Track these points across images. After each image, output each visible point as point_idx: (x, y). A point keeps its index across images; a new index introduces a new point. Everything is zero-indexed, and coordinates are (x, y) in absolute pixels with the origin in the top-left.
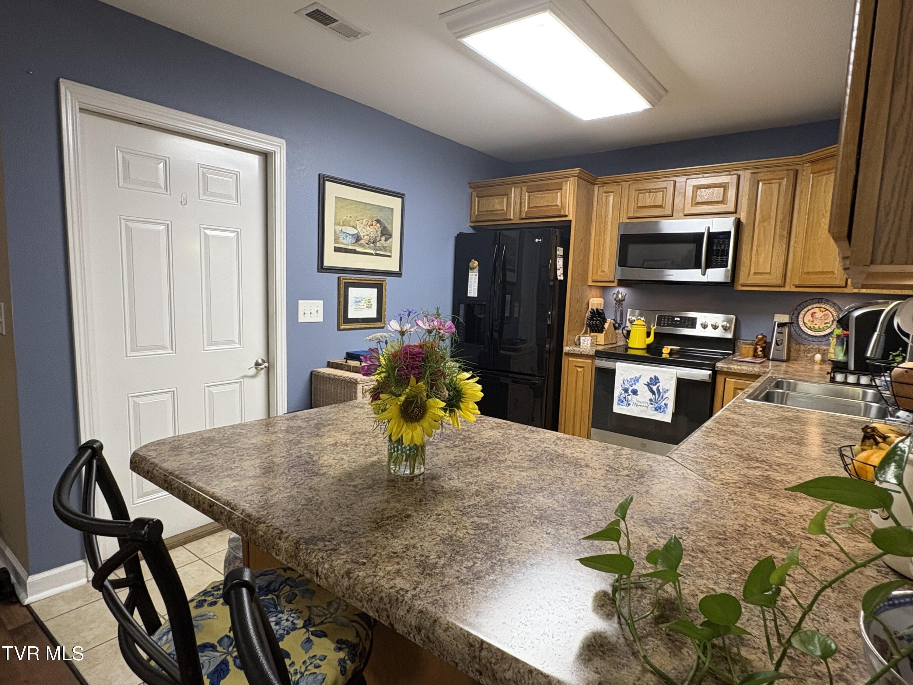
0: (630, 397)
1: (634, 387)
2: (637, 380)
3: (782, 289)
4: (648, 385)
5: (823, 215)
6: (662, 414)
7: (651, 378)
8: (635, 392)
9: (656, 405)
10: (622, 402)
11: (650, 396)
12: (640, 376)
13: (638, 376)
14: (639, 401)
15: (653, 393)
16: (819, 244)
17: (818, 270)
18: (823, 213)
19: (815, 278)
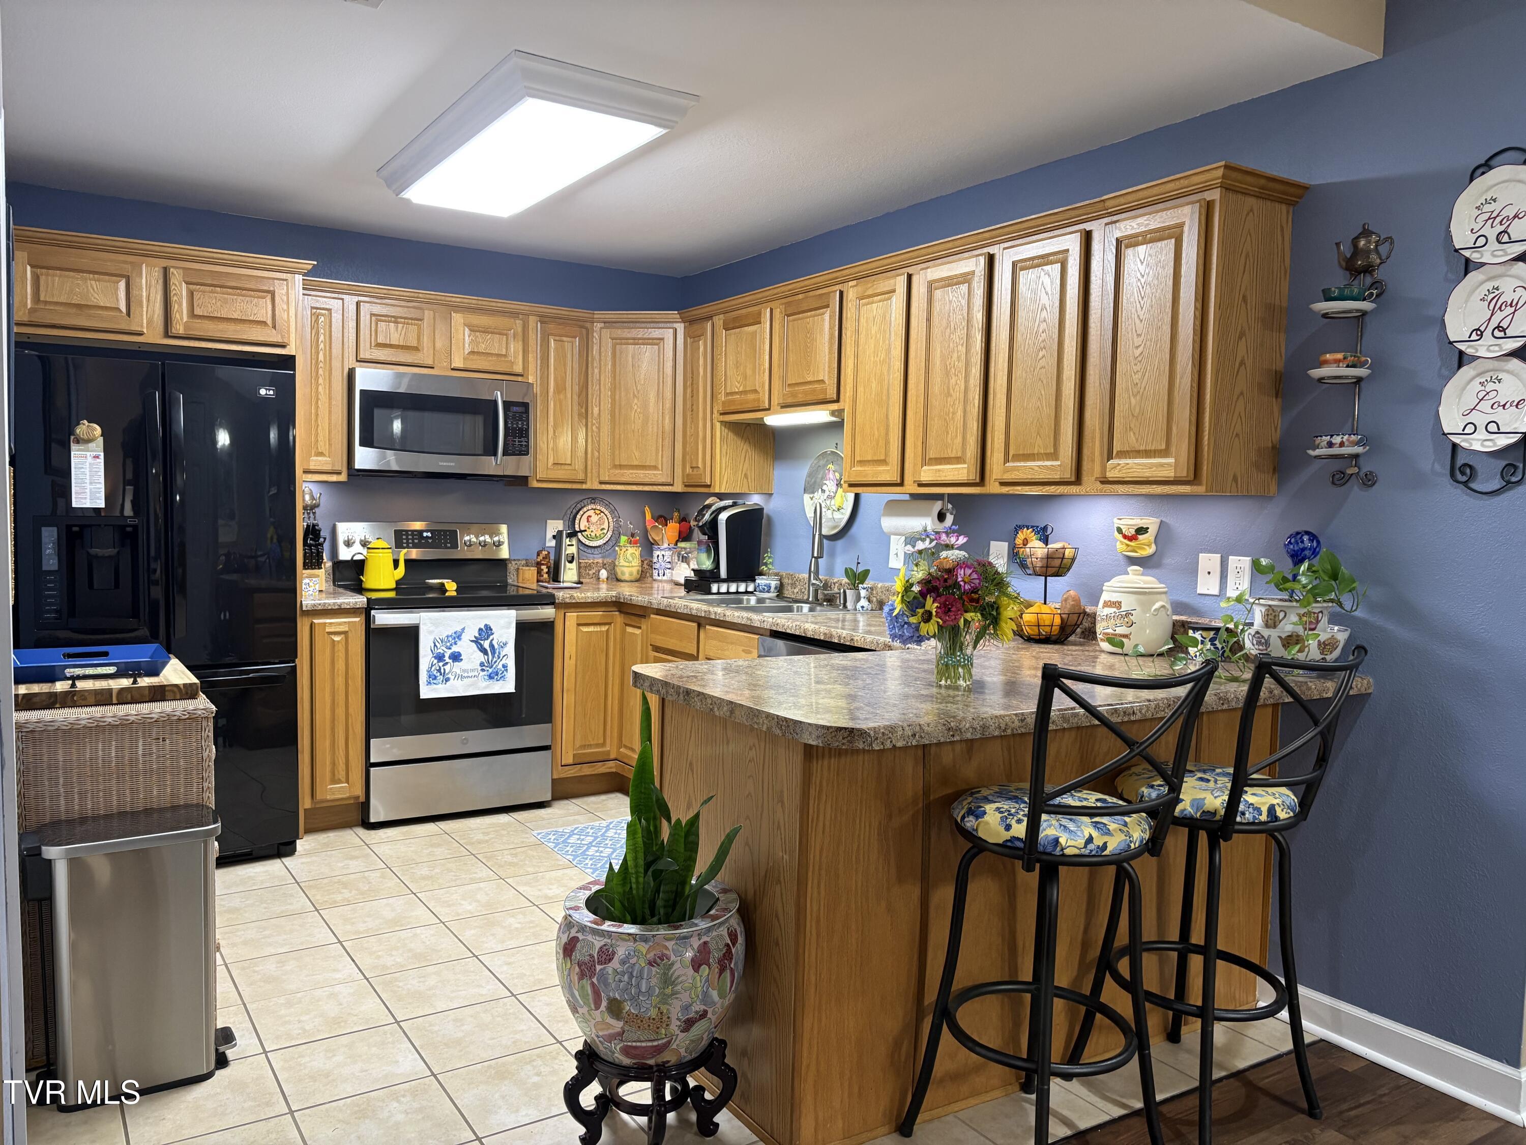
0: (447, 668)
1: (455, 649)
2: (458, 636)
3: (584, 487)
4: (476, 641)
5: (634, 396)
6: (501, 682)
7: (480, 629)
8: (456, 657)
9: (490, 670)
10: (435, 678)
11: (481, 657)
12: (463, 629)
13: (459, 629)
14: (464, 671)
15: (484, 652)
16: (633, 431)
17: (636, 463)
18: (634, 393)
19: (632, 474)
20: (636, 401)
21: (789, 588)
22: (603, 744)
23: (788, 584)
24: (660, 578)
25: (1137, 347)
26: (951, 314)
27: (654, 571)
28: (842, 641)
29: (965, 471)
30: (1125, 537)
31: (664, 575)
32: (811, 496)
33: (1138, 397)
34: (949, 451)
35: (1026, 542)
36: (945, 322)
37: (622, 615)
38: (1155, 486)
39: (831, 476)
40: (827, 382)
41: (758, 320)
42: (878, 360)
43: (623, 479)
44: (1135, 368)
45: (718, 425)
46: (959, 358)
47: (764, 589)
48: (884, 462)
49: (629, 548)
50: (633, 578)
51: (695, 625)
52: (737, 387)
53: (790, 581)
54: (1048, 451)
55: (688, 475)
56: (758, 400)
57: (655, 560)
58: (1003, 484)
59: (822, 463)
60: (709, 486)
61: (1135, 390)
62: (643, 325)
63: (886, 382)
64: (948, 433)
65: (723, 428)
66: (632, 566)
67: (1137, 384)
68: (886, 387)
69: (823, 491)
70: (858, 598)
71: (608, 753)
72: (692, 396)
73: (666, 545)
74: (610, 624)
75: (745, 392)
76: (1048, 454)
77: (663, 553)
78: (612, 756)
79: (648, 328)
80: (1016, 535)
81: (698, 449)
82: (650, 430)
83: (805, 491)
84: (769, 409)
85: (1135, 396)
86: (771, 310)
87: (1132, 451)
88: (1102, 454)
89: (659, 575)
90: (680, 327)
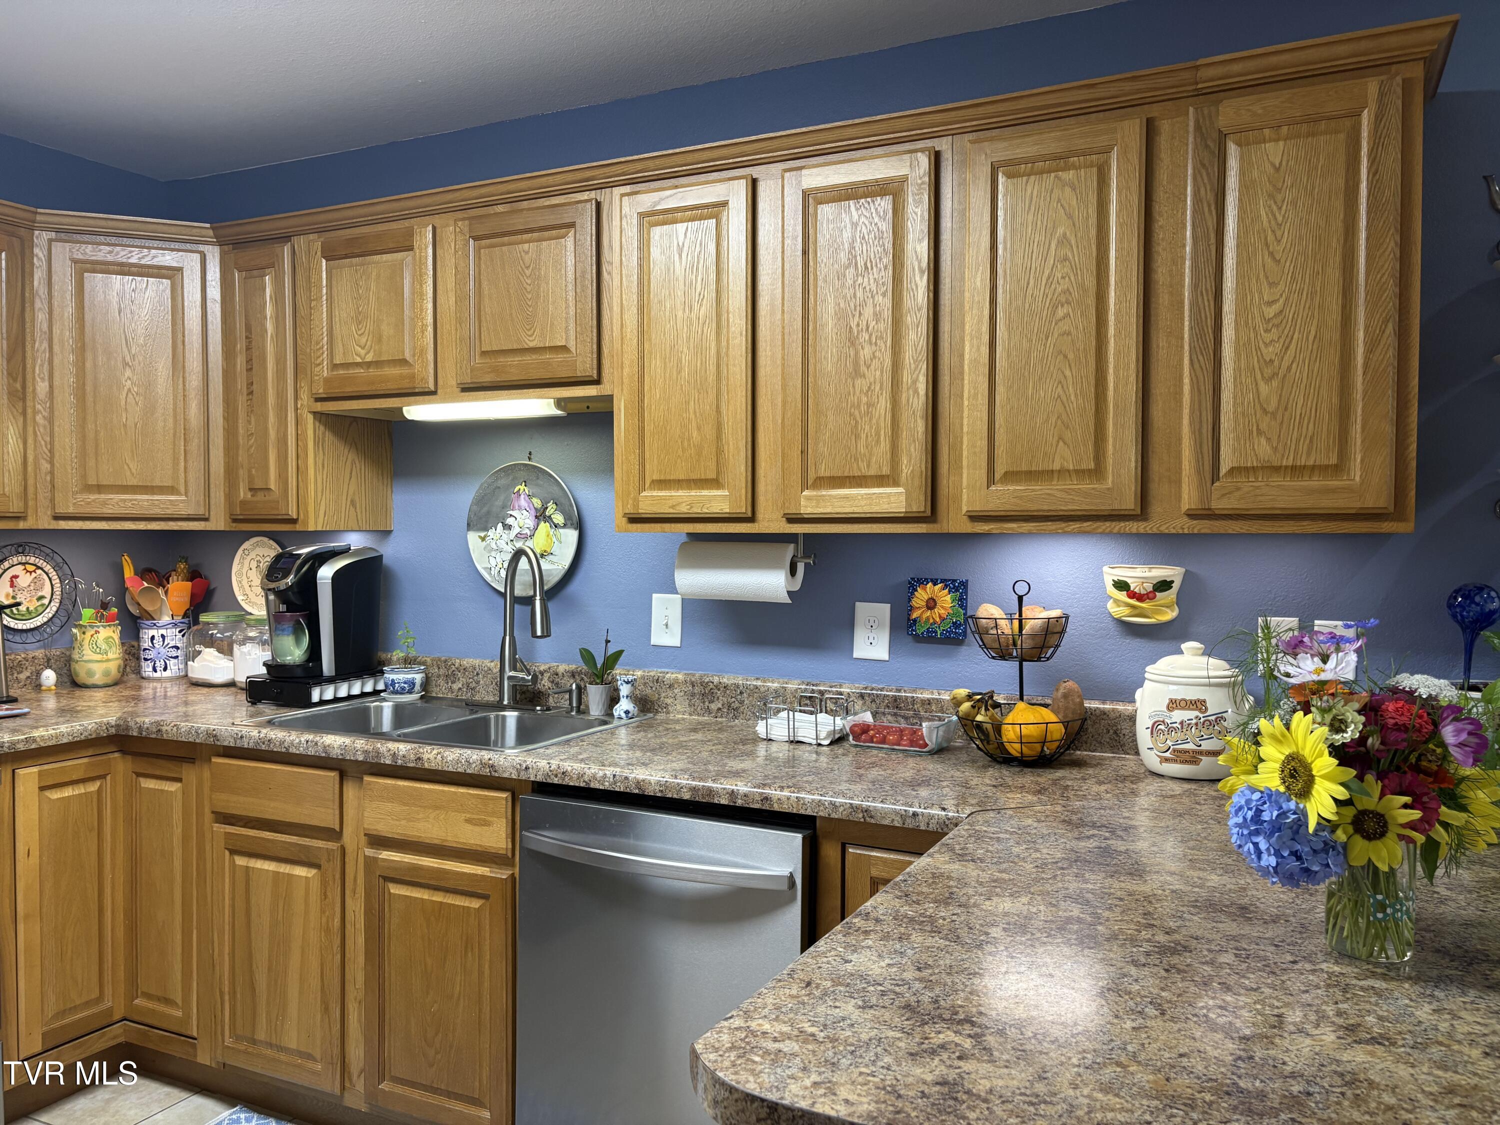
3: (21, 525)
5: (125, 364)
16: (125, 426)
17: (134, 482)
18: (124, 359)
19: (125, 500)
20: (128, 373)
21: (441, 682)
22: (100, 999)
23: (439, 676)
24: (158, 675)
25: (1270, 303)
26: (857, 245)
27: (143, 663)
28: (739, 802)
29: (903, 498)
30: (1132, 595)
31: (165, 669)
32: (482, 534)
33: (1275, 383)
34: (863, 465)
35: (931, 604)
36: (843, 257)
37: (129, 757)
38: (1305, 523)
39: (523, 502)
40: (573, 350)
41: (407, 244)
42: (693, 316)
43: (108, 511)
44: (1268, 337)
45: (310, 418)
46: (877, 316)
47: (403, 689)
48: (714, 483)
49: (101, 629)
50: (109, 680)
51: (333, 775)
52: (359, 354)
53: (442, 671)
54: (1084, 466)
55: (243, 503)
56: (412, 377)
57: (146, 644)
58: (974, 518)
59: (502, 482)
60: (294, 521)
61: (1268, 372)
62: (137, 242)
63: (713, 351)
64: (857, 437)
65: (317, 424)
66: (108, 660)
67: (1271, 361)
68: (713, 360)
69: (508, 527)
70: (614, 700)
71: (110, 1011)
72: (249, 370)
73: (166, 619)
74: (103, 777)
75: (377, 364)
76: (1083, 471)
77: (163, 632)
78: (117, 1017)
79: (149, 248)
80: (912, 594)
81: (266, 458)
82: (161, 424)
83: (469, 527)
84: (434, 393)
85: (1268, 380)
86: (434, 228)
87: (1262, 468)
88: (1199, 472)
89: (155, 670)
90: (213, 255)
